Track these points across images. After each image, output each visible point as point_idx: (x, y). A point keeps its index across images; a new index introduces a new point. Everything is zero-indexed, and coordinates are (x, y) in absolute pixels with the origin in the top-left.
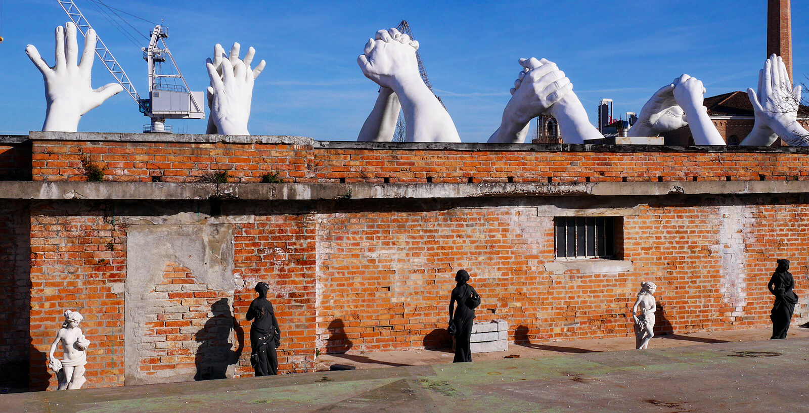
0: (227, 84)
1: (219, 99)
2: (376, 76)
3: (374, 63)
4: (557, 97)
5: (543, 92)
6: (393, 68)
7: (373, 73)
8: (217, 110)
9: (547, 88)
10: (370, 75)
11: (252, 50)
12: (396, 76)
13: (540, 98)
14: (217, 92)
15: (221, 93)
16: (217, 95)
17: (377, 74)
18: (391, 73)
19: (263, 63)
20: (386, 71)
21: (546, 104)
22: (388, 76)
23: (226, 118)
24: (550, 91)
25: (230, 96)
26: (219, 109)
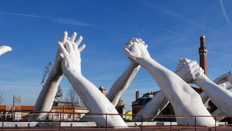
0: (71, 53)
1: (67, 61)
2: (134, 58)
3: (134, 52)
4: (200, 75)
5: (194, 73)
6: (142, 55)
7: (133, 56)
8: (66, 66)
9: (195, 71)
10: (131, 57)
11: (81, 38)
12: (144, 59)
13: (193, 75)
14: (65, 57)
15: (68, 57)
16: (65, 58)
17: (135, 57)
18: (142, 57)
19: (84, 46)
20: (139, 56)
21: (194, 78)
22: (140, 59)
23: (73, 71)
24: (197, 72)
25: (73, 59)
26: (68, 66)
